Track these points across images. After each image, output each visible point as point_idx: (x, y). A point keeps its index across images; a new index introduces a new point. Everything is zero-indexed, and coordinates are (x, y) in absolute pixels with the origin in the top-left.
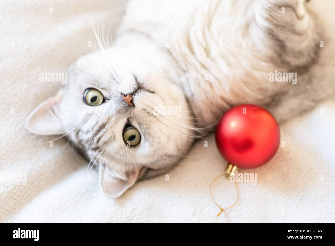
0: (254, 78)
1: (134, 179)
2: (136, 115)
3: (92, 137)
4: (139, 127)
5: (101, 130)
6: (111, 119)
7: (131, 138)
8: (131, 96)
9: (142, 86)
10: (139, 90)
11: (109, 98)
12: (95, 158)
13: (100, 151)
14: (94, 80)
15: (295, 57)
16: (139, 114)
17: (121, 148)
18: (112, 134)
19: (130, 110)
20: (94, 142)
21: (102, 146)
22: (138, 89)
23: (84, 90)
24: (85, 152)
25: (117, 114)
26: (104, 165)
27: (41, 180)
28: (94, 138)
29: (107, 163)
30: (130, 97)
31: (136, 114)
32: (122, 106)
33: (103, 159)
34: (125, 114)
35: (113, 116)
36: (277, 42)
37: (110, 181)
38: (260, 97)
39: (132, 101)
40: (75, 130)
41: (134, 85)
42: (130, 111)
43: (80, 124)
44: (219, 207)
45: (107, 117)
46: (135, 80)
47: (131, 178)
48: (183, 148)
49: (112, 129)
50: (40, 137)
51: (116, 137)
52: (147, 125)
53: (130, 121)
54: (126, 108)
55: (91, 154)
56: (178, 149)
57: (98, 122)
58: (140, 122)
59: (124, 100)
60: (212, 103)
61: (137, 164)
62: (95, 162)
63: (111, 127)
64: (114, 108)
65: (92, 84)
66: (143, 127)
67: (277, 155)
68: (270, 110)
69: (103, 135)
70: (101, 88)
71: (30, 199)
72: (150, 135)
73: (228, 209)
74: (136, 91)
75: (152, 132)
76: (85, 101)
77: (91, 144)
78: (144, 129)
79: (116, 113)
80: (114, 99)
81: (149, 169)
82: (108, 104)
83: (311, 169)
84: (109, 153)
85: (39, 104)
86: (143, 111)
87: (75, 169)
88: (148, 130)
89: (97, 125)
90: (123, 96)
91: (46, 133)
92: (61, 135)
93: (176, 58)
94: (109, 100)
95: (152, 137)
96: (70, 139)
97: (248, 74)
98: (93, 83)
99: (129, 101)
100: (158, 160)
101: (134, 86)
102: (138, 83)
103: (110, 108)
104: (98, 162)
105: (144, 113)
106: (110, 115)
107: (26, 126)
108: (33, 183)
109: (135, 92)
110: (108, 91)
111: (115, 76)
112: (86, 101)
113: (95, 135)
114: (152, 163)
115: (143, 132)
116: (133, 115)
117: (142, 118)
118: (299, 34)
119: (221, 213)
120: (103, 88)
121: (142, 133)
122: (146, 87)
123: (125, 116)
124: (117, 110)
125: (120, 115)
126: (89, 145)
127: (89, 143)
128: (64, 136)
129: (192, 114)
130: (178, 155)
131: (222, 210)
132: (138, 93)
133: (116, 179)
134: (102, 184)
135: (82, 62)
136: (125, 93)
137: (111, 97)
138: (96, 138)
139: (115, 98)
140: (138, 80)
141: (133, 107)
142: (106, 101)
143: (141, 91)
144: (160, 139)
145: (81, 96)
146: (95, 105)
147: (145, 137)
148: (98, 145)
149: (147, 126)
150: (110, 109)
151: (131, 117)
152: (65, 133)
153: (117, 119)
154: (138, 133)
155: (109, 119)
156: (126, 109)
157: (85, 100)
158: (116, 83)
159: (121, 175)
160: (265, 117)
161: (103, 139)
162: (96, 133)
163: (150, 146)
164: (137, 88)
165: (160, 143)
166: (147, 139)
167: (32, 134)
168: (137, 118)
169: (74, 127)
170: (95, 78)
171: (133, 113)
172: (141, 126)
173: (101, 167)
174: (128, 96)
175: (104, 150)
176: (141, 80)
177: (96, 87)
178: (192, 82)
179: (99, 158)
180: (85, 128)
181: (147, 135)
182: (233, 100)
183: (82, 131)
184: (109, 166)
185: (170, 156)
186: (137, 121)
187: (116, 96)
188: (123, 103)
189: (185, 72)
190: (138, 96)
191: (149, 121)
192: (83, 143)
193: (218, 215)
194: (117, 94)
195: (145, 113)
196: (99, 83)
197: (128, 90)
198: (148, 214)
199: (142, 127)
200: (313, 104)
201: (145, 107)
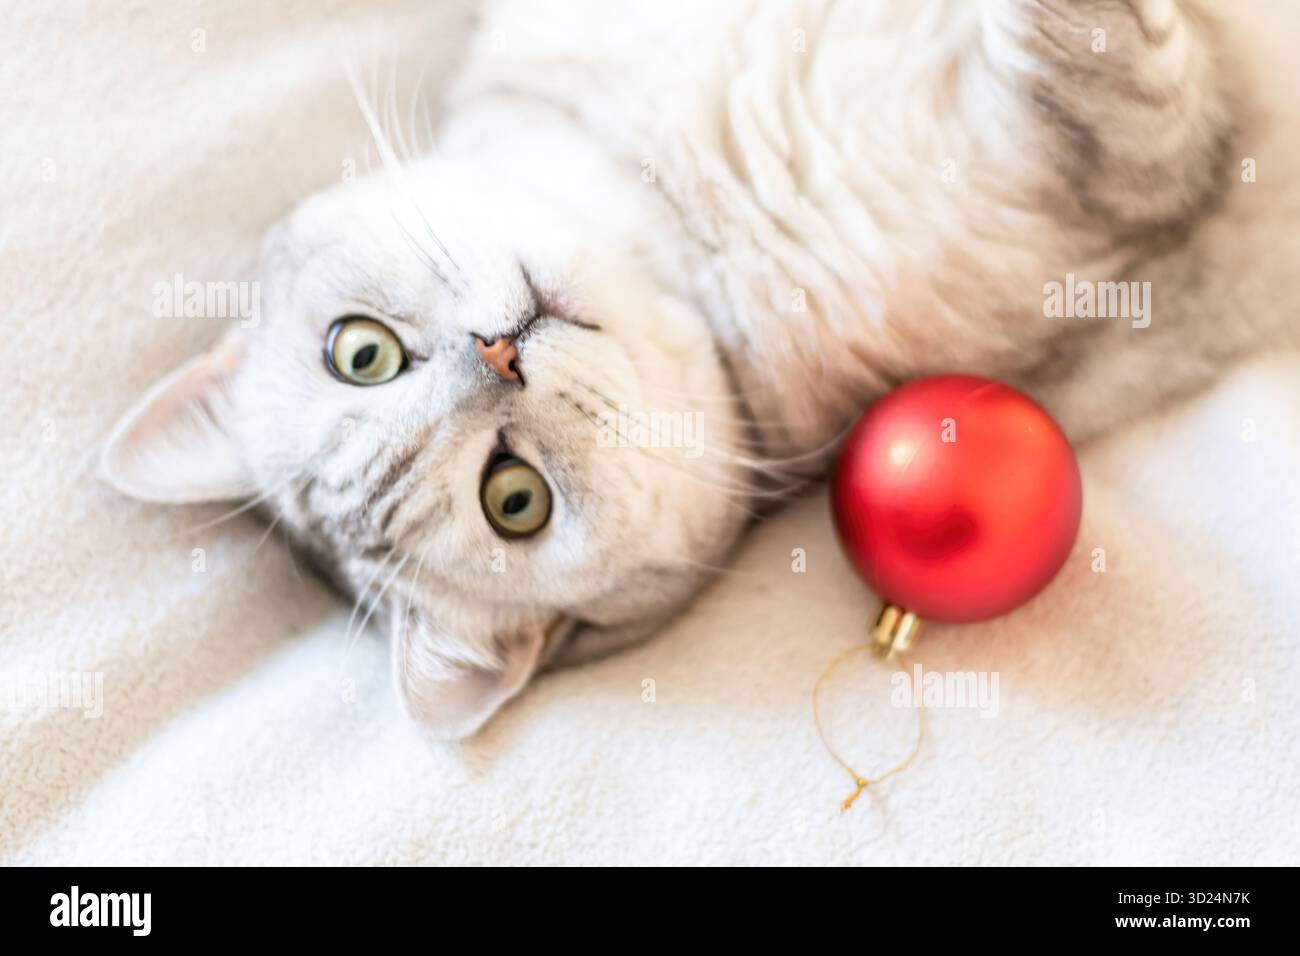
0: (979, 274)
1: (524, 666)
2: (530, 417)
3: (363, 504)
4: (545, 462)
5: (397, 479)
6: (435, 436)
7: (511, 505)
8: (510, 344)
9: (552, 304)
10: (541, 321)
11: (425, 355)
12: (376, 587)
13: (394, 560)
14: (366, 285)
15: (1135, 186)
16: (541, 411)
17: (475, 544)
18: (439, 494)
19: (508, 397)
20: (369, 525)
21: (401, 539)
22: (538, 316)
23: (324, 325)
24: (334, 564)
25: (458, 415)
26: (412, 611)
27: (162, 676)
28: (372, 510)
29: (424, 608)
30: (505, 348)
31: (530, 411)
32: (478, 384)
33: (404, 588)
34: (487, 414)
35: (442, 424)
36: (1067, 132)
37: (436, 677)
38: (1002, 343)
39: (513, 365)
40: (296, 481)
41: (520, 303)
42: (507, 403)
43: (315, 456)
44: (851, 771)
45: (417, 426)
46: (522, 283)
47: (515, 659)
48: (712, 541)
49: (440, 471)
50: (154, 510)
51: (455, 504)
52: (573, 452)
53: (509, 441)
54: (493, 391)
55: (358, 570)
56: (695, 546)
57: (384, 447)
58: (546, 443)
59: (482, 361)
60: (818, 371)
61: (538, 607)
62: (375, 605)
63: (438, 465)
64: (446, 393)
65: (359, 301)
66: (559, 462)
67: (1069, 568)
68: (1041, 395)
69: (406, 497)
70: (394, 317)
71: (120, 752)
72: (586, 490)
73: (883, 778)
74: (528, 325)
75: (594, 481)
76: (331, 367)
77: (360, 532)
78: (564, 470)
79: (452, 413)
80: (446, 357)
81: (582, 627)
82: (420, 375)
83: (1202, 621)
84: (429, 567)
85: (151, 382)
86: (557, 400)
87: (295, 630)
88: (579, 474)
89: (380, 460)
90: (480, 342)
91: (183, 496)
92: (238, 503)
93: (678, 197)
94: (425, 360)
95: (596, 500)
96: (278, 516)
97: (956, 259)
98: (361, 296)
99: (503, 362)
100: (619, 589)
101: (522, 304)
102: (535, 293)
103: (431, 391)
104: (386, 602)
105: (561, 408)
106: (431, 419)
107: (105, 470)
108: (134, 688)
109: (527, 327)
110: (420, 329)
111: (445, 268)
112: (336, 367)
113: (375, 497)
114: (594, 603)
115: (558, 479)
116: (520, 418)
117: (554, 428)
118: (1151, 99)
119: (857, 795)
120: (403, 315)
121: (557, 483)
122: (566, 308)
123: (491, 419)
124: (456, 399)
125: (469, 418)
126: (352, 536)
127: (352, 528)
128: (252, 503)
129: (743, 410)
130: (691, 568)
131: (862, 785)
132: (537, 331)
133: (459, 665)
134: (404, 687)
135: (314, 217)
136: (488, 332)
137: (431, 351)
138: (381, 508)
139: (449, 352)
140: (534, 281)
141: (520, 385)
142: (415, 364)
143: (547, 325)
144: (624, 507)
145: (313, 349)
146: (370, 381)
147: (568, 502)
148: (387, 534)
149: (572, 458)
150: (429, 397)
151: (512, 426)
152: (255, 495)
153: (456, 435)
154: (540, 484)
155: (428, 432)
156: (493, 396)
157: (330, 363)
158: (451, 294)
159: (475, 650)
160: (1021, 423)
161: (407, 513)
162: (380, 488)
163: (588, 533)
164: (533, 313)
165: (624, 522)
166: (577, 506)
167: (127, 499)
168: (534, 426)
169: (291, 468)
170: (369, 277)
171: (518, 410)
172: (550, 459)
173: (397, 622)
174: (499, 345)
175: (411, 555)
176: (546, 283)
177: (373, 313)
178: (739, 291)
179: (391, 587)
180: (334, 471)
181: (575, 494)
182: (901, 357)
183: (325, 484)
184: (430, 616)
185: (662, 572)
186: (536, 438)
187: (453, 347)
188: (481, 372)
189: (713, 250)
190: (539, 341)
191: (583, 439)
192: (326, 528)
193: (848, 805)
194: (458, 338)
195: (567, 406)
196: (384, 296)
197: (497, 319)
198: (576, 804)
199: (555, 463)
200: (1206, 368)
201: (565, 386)
